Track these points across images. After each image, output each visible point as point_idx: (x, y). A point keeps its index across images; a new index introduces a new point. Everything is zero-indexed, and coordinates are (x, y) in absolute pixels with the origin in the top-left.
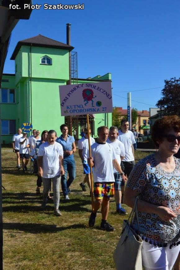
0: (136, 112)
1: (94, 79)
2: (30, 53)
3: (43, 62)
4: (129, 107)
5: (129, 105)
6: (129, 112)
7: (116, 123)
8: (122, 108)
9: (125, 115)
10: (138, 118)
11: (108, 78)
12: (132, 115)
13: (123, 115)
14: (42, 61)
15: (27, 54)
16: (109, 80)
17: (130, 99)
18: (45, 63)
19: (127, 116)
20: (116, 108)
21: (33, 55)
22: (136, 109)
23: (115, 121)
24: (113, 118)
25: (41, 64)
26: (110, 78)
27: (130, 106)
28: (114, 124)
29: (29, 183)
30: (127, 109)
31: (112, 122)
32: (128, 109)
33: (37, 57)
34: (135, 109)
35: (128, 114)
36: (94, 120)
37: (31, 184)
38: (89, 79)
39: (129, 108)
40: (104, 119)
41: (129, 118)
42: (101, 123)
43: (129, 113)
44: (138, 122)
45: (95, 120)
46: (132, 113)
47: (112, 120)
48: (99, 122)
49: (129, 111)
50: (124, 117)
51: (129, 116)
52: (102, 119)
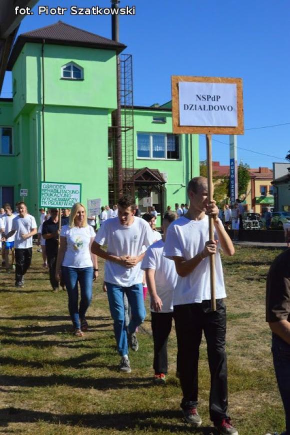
0: (247, 171)
1: (164, 107)
2: (41, 58)
3: (67, 74)
4: (232, 160)
5: (232, 158)
6: (232, 171)
8: (219, 163)
9: (226, 175)
10: (250, 183)
12: (239, 177)
13: (222, 177)
14: (64, 72)
15: (35, 58)
17: (236, 144)
18: (70, 76)
19: (229, 177)
21: (48, 61)
22: (246, 164)
25: (62, 79)
27: (236, 159)
29: (42, 308)
30: (229, 165)
32: (231, 166)
33: (55, 65)
34: (244, 164)
35: (231, 174)
36: (164, 186)
37: (46, 311)
38: (156, 106)
39: (232, 163)
40: (184, 184)
41: (232, 182)
42: (178, 192)
43: (234, 172)
44: (251, 190)
45: (166, 186)
46: (239, 173)
48: (174, 191)
49: (234, 169)
50: (223, 180)
51: (234, 179)
52: (181, 185)
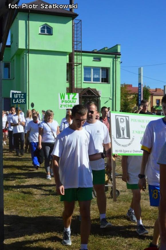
0: (148, 90)
1: (99, 52)
2: (28, 21)
3: (42, 31)
4: (140, 84)
5: (140, 83)
6: (140, 90)
7: (125, 103)
8: (131, 85)
9: (136, 93)
10: (150, 98)
11: (117, 50)
12: (143, 94)
13: (133, 94)
14: (41, 30)
15: (24, 21)
16: (117, 52)
17: (142, 74)
18: (44, 32)
19: (138, 94)
20: (125, 85)
21: (32, 23)
22: (148, 86)
23: (124, 100)
24: (121, 96)
25: (40, 34)
26: (119, 51)
27: (142, 83)
28: (123, 104)
30: (138, 87)
31: (121, 101)
32: (139, 87)
33: (36, 26)
34: (147, 86)
35: (139, 92)
36: (99, 99)
38: (95, 51)
39: (140, 86)
40: (111, 98)
41: (139, 97)
42: (108, 102)
43: (141, 91)
44: (151, 102)
46: (143, 91)
47: (121, 100)
48: (105, 102)
49: (141, 89)
50: (134, 96)
51: (140, 95)
52: (110, 98)
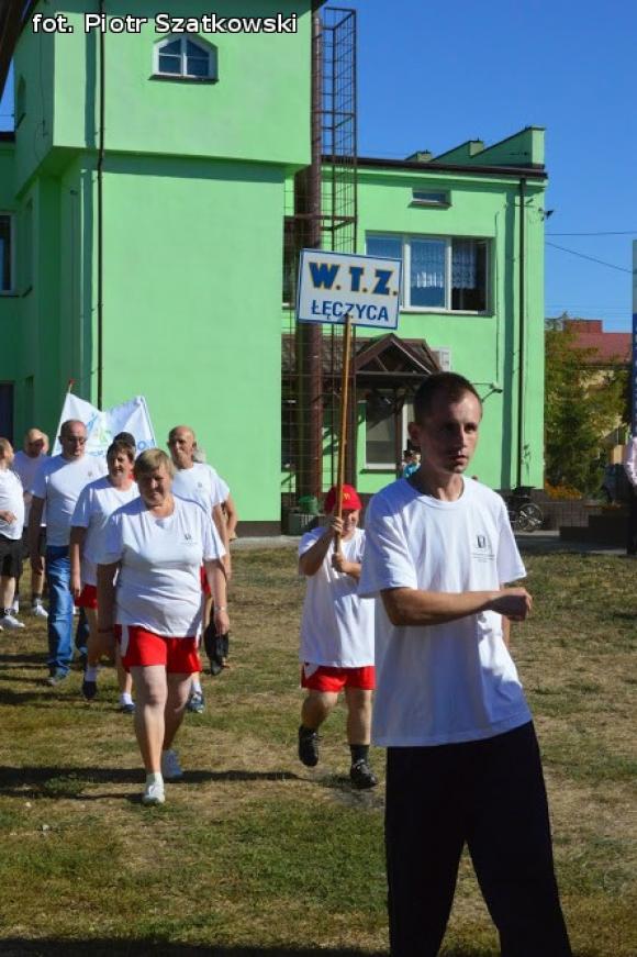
1: (446, 162)
3: (168, 63)
7: (565, 410)
8: (599, 323)
9: (621, 361)
11: (528, 154)
13: (607, 366)
14: (161, 58)
16: (530, 165)
18: (177, 68)
19: (630, 366)
20: (565, 323)
23: (560, 394)
24: (549, 378)
25: (155, 78)
26: (538, 156)
28: (558, 413)
29: (90, 731)
31: (547, 400)
37: (100, 740)
38: (422, 159)
40: (500, 385)
47: (547, 393)
50: (612, 373)
52: (492, 386)
